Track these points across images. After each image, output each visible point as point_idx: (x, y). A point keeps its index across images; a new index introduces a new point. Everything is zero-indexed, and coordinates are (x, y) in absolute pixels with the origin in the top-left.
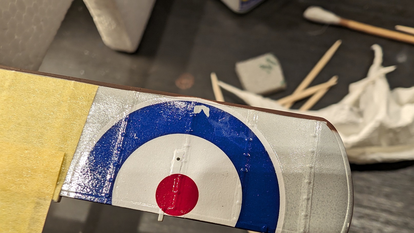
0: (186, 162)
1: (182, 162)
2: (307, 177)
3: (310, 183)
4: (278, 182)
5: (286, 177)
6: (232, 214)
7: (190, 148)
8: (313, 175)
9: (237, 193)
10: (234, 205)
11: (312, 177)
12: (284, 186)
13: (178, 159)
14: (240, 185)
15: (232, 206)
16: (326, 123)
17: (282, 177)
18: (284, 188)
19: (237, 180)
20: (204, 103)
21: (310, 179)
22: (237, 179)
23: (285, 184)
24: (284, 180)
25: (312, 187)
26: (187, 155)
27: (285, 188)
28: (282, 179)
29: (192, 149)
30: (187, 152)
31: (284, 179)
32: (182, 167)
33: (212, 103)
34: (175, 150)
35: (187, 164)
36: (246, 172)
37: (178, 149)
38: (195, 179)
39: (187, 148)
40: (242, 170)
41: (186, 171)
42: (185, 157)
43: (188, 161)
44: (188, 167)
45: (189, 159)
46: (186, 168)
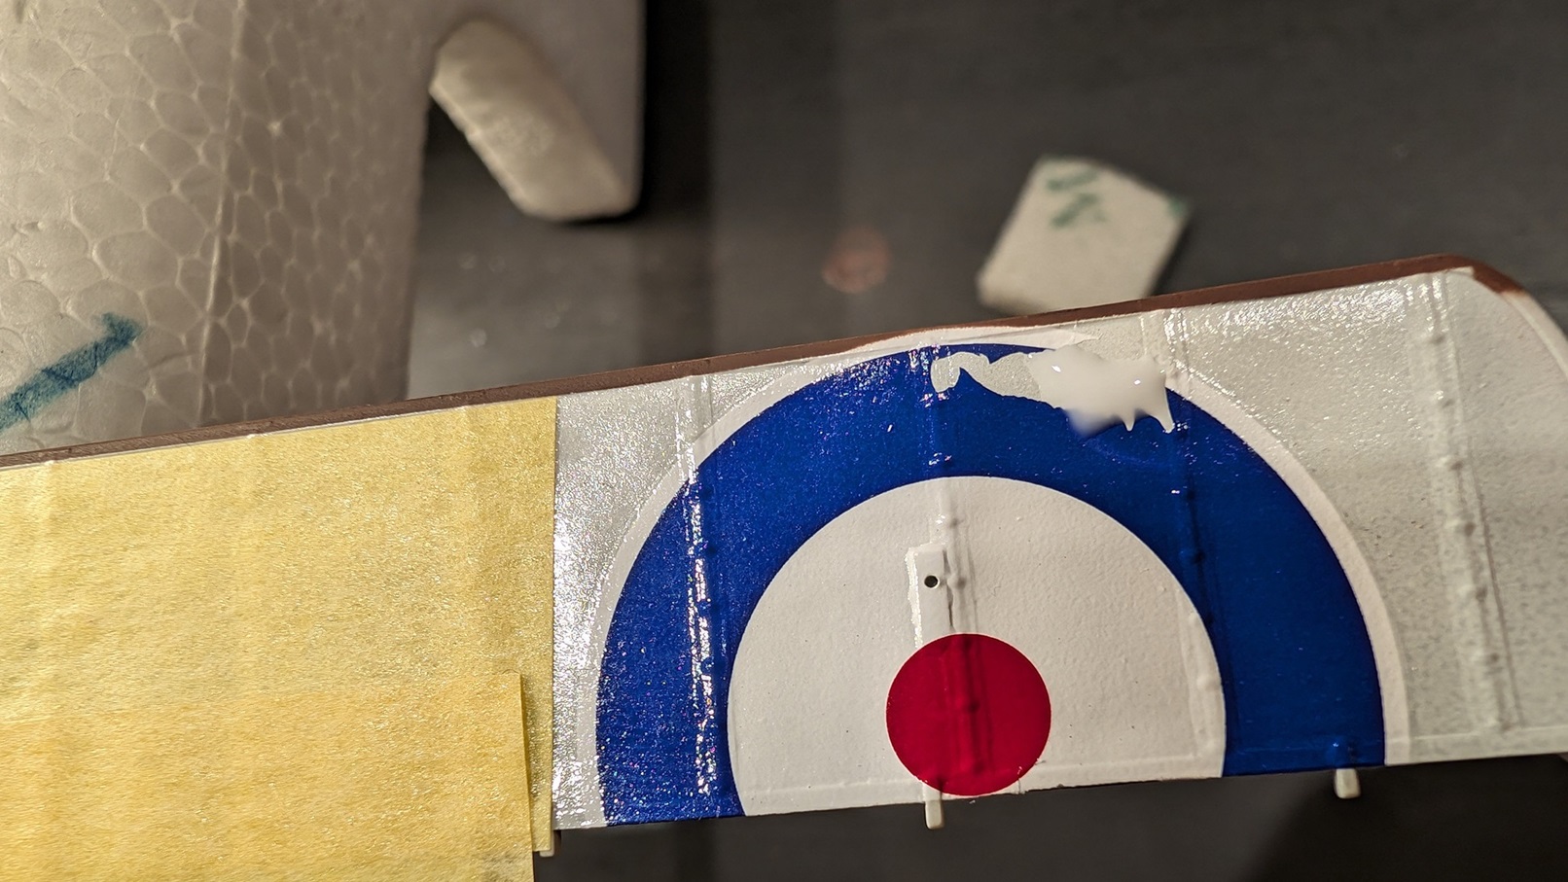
0: (961, 583)
1: (949, 590)
2: (1449, 509)
3: (1469, 529)
5: (1364, 534)
6: (1196, 731)
7: (961, 528)
8: (1474, 496)
9: (1191, 648)
10: (1193, 696)
11: (1470, 503)
12: (1368, 570)
13: (931, 581)
14: (1194, 616)
15: (1186, 700)
17: (1349, 537)
18: (1372, 579)
19: (1174, 599)
21: (1465, 514)
22: (1173, 594)
23: (1370, 559)
24: (1361, 545)
25: (1482, 541)
26: (958, 558)
27: (1375, 574)
28: (1353, 544)
29: (971, 530)
30: (955, 546)
31: (1358, 544)
32: (954, 608)
33: (990, 333)
34: (907, 551)
35: (967, 590)
36: (1199, 558)
37: (916, 545)
38: (1017, 639)
39: (951, 532)
40: (1185, 553)
41: (971, 619)
42: (952, 569)
43: (968, 577)
44: (975, 602)
45: (972, 570)
46: (970, 607)
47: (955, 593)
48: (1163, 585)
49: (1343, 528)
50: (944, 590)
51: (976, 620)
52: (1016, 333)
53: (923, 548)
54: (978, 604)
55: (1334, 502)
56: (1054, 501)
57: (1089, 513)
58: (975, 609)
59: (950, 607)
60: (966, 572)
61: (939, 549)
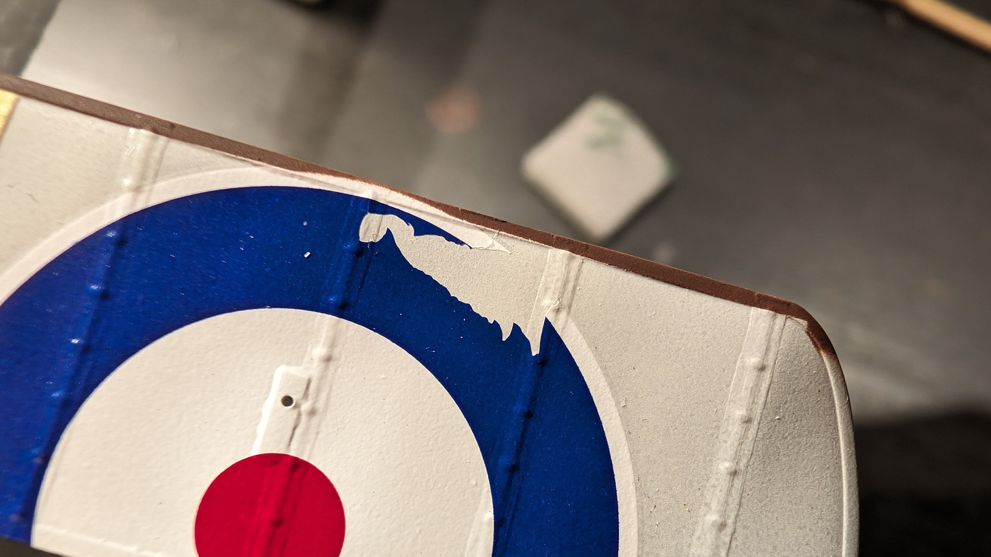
0: (312, 412)
1: (299, 414)
2: (714, 505)
3: (722, 526)
4: (618, 513)
5: (645, 500)
7: (332, 365)
8: (737, 501)
9: (476, 541)
11: (731, 506)
12: (636, 529)
13: (287, 401)
14: (488, 515)
16: (804, 323)
17: (634, 499)
18: (635, 538)
19: (480, 495)
20: (400, 205)
21: (724, 514)
22: (482, 489)
23: (641, 521)
24: (640, 507)
25: (727, 540)
26: (319, 390)
27: (640, 535)
28: (634, 505)
29: (340, 370)
30: (322, 378)
31: (638, 506)
32: (298, 431)
33: (425, 210)
34: (278, 366)
35: (315, 420)
36: (513, 469)
37: (289, 364)
38: (339, 479)
39: (323, 365)
40: (505, 460)
41: (308, 447)
42: (310, 397)
43: (321, 410)
44: (318, 433)
45: (327, 404)
46: (312, 436)
47: (304, 418)
48: (477, 480)
49: (632, 488)
50: (295, 412)
51: (312, 449)
52: (445, 219)
53: (294, 370)
54: (320, 436)
55: (634, 465)
56: (418, 374)
57: (442, 395)
58: (315, 439)
59: (294, 429)
60: (320, 405)
61: (306, 376)
